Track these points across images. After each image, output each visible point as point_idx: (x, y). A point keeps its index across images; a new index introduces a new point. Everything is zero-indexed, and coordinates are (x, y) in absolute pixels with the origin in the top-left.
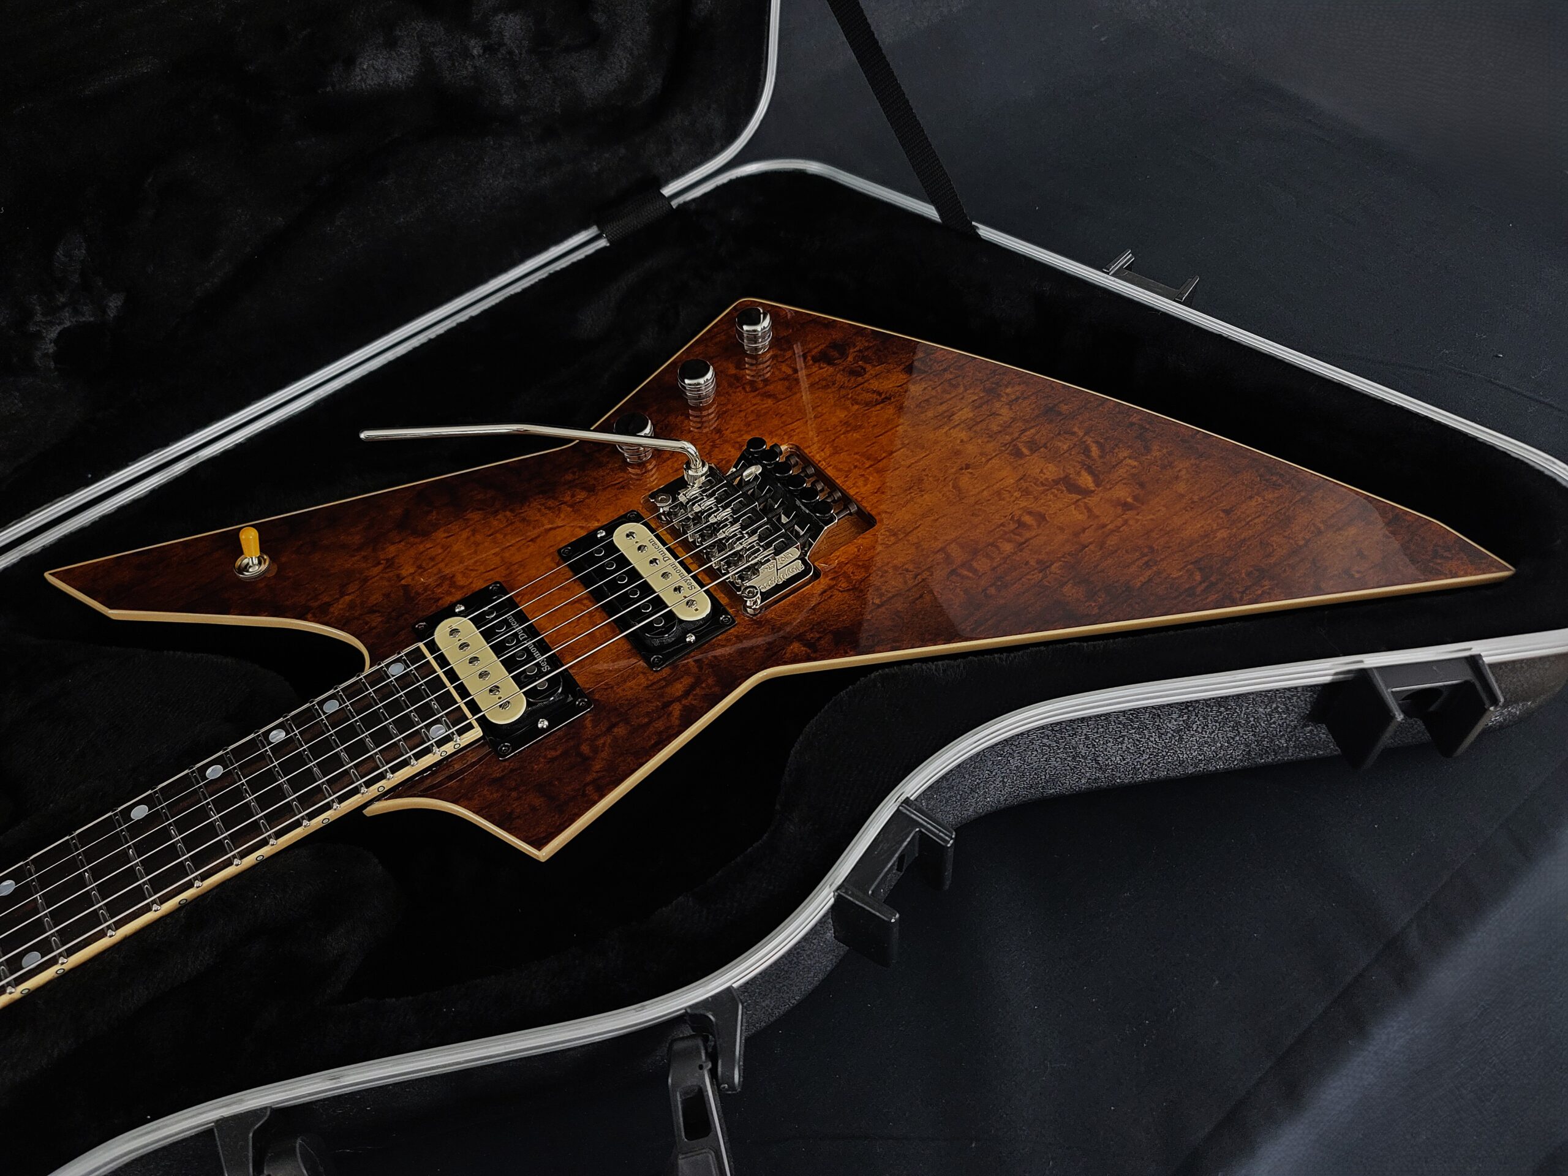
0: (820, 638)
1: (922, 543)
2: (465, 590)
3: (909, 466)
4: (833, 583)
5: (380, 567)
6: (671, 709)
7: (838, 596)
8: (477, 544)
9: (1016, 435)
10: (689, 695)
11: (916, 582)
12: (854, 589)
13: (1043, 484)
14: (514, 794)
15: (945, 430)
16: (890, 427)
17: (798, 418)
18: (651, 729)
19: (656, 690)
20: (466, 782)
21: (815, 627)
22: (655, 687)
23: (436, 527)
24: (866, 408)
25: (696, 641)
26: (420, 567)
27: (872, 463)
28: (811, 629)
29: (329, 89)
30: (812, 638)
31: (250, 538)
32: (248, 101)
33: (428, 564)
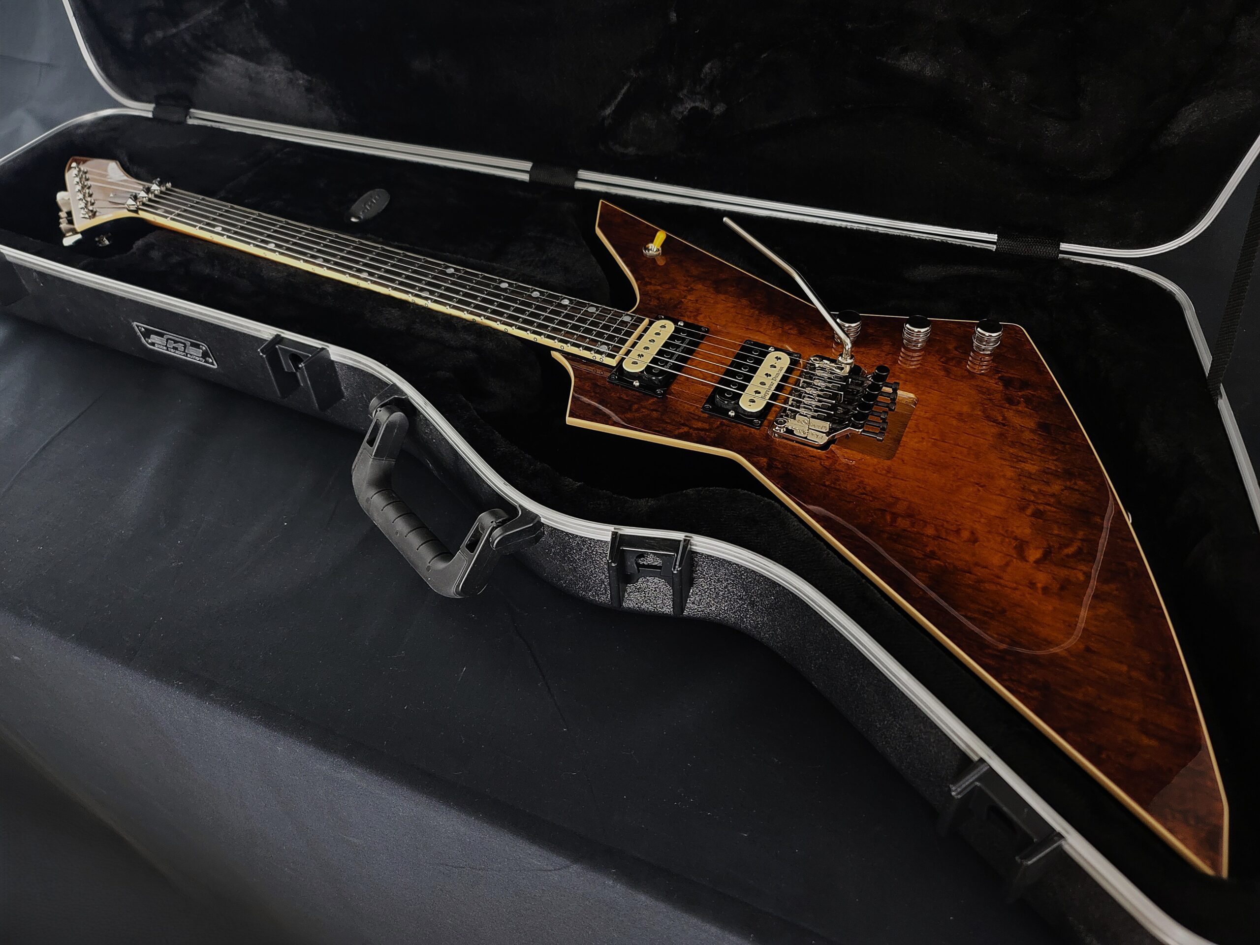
0: (779, 468)
1: (893, 487)
2: (696, 322)
3: (954, 458)
4: (824, 458)
5: (686, 288)
6: (683, 427)
7: (817, 465)
8: (728, 311)
9: (1040, 502)
10: (697, 430)
11: (859, 496)
12: (828, 469)
13: (1007, 531)
14: (593, 394)
15: (1005, 463)
16: (980, 436)
17: (942, 391)
18: (665, 425)
19: (691, 417)
20: (589, 375)
21: (785, 463)
22: (692, 415)
23: (726, 293)
24: (983, 418)
25: (733, 417)
26: (697, 301)
27: (938, 439)
28: (782, 462)
29: (885, 59)
30: (776, 465)
31: (661, 236)
32: (837, 42)
33: (701, 302)
